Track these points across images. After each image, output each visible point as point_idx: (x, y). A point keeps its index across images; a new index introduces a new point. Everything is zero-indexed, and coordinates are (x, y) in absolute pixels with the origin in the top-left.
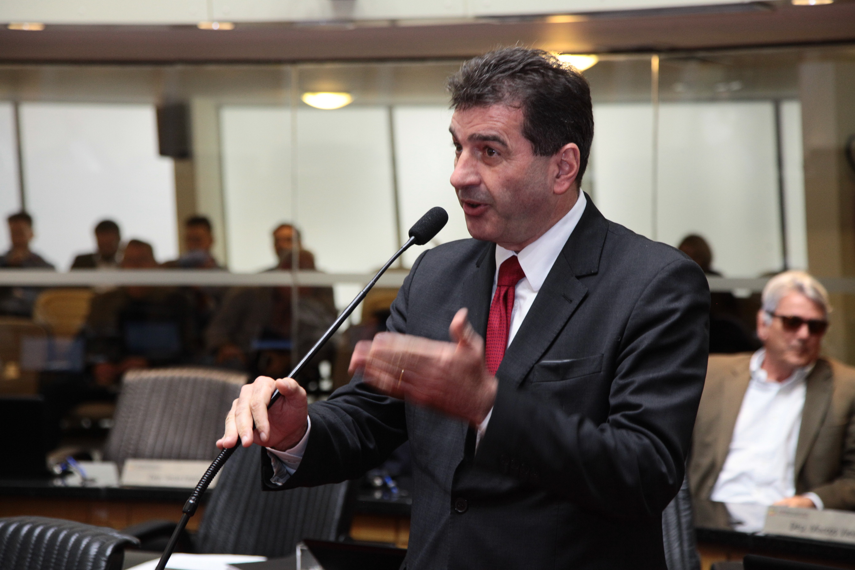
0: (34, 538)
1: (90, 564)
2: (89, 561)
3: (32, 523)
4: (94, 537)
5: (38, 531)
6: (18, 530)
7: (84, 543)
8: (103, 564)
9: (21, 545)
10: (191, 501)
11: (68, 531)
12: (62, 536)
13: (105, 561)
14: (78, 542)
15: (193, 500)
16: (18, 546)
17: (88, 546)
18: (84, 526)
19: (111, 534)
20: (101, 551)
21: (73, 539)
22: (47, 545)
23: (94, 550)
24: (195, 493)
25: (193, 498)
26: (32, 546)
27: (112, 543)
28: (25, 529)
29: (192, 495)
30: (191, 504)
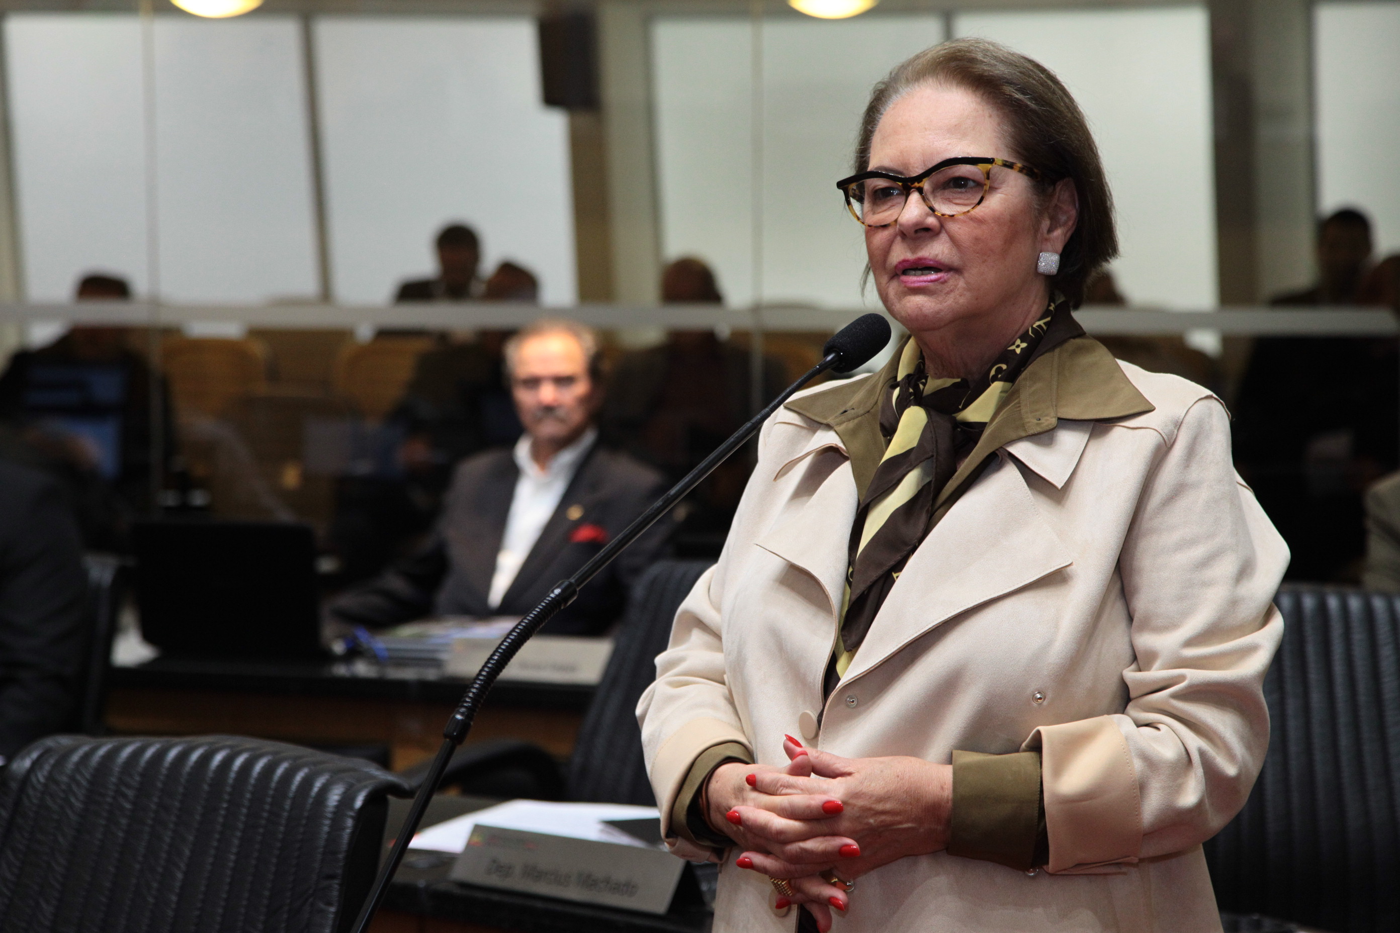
0: (232, 775)
1: (327, 822)
2: (326, 818)
3: (230, 747)
4: (336, 775)
5: (239, 762)
6: (206, 759)
7: (318, 784)
8: (350, 823)
9: (210, 785)
10: (459, 717)
11: (291, 762)
12: (280, 771)
13: (352, 817)
14: (308, 782)
15: (462, 714)
16: (206, 787)
17: (325, 790)
18: (320, 756)
19: (366, 770)
20: (347, 800)
21: (299, 777)
22: (255, 786)
23: (334, 797)
24: (467, 702)
25: (463, 710)
26: (228, 789)
27: (365, 787)
28: (219, 758)
29: (460, 704)
30: (458, 721)
